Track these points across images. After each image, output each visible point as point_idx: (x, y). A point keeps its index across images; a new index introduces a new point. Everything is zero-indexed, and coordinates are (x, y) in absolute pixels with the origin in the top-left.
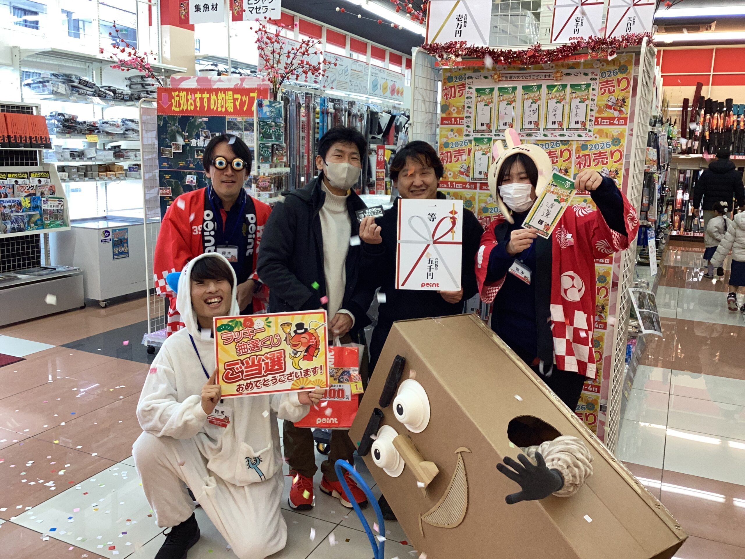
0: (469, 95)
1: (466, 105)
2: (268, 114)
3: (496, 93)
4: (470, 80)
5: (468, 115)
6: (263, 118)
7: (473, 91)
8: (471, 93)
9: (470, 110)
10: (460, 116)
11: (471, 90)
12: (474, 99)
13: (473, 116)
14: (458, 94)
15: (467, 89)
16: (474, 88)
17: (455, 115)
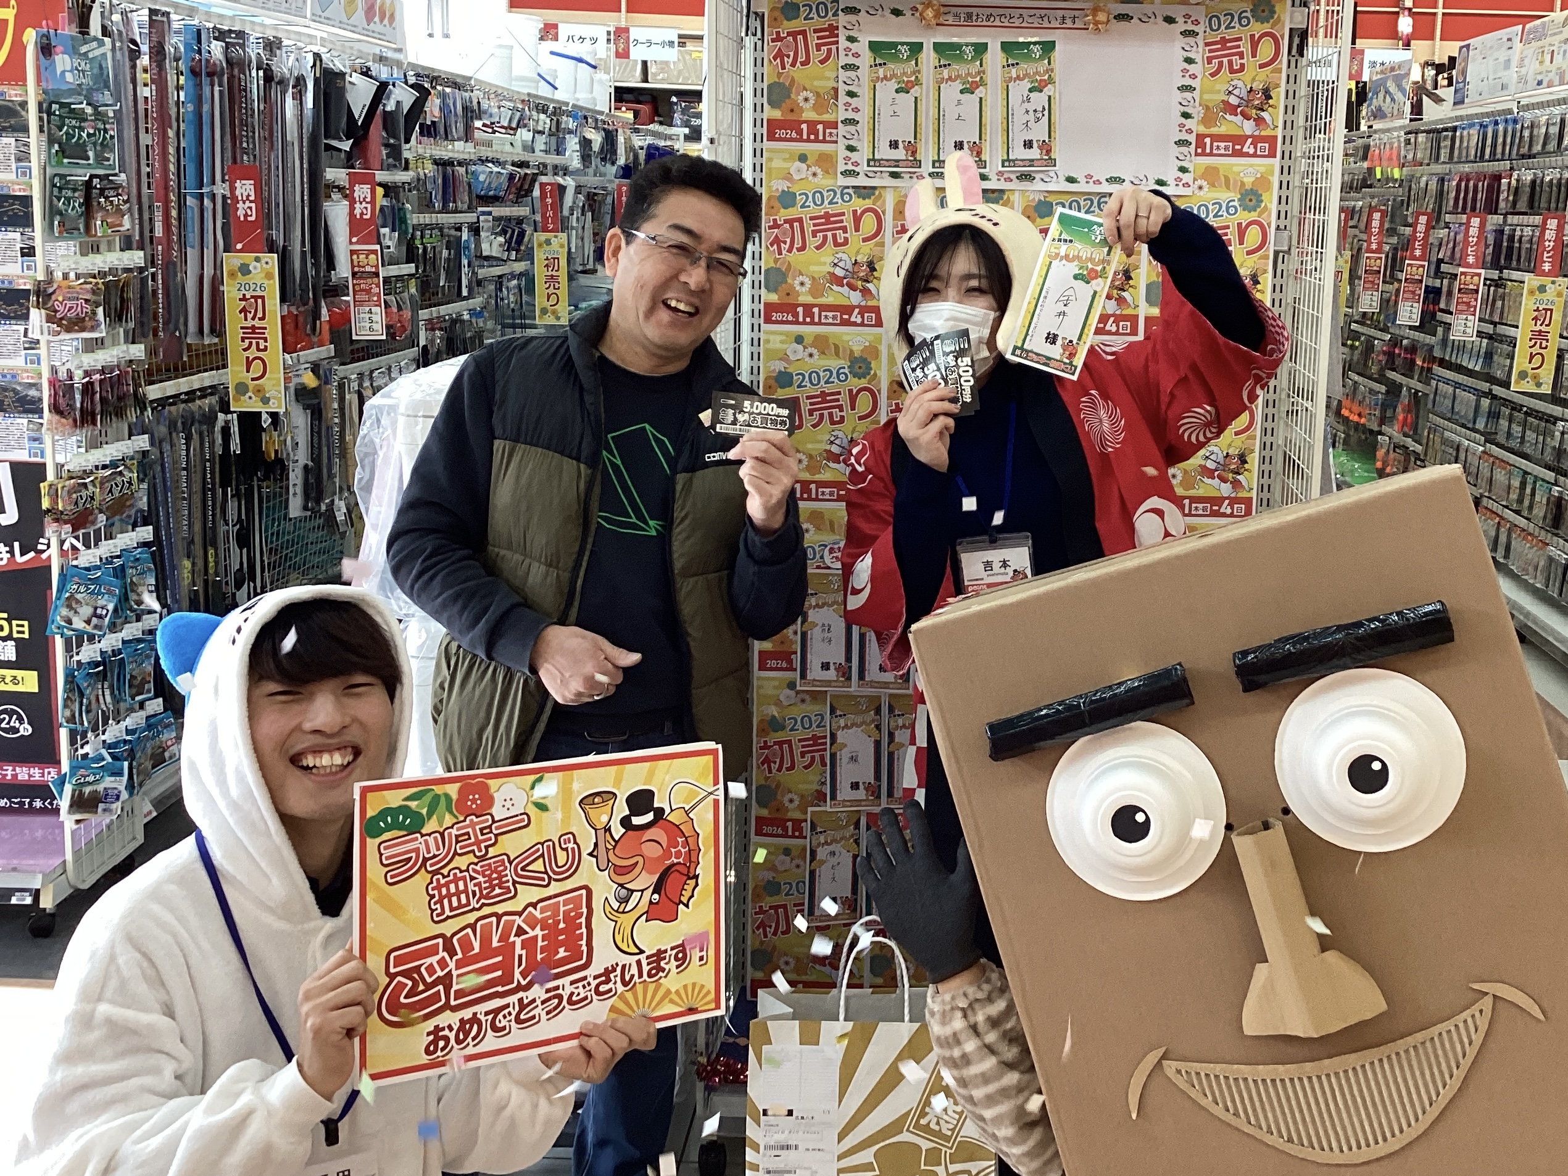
0: (851, 60)
1: (842, 89)
2: (69, 77)
3: (928, 57)
4: (852, 18)
5: (850, 115)
6: (59, 93)
7: (862, 47)
8: (856, 55)
9: (854, 102)
10: (826, 117)
11: (854, 46)
12: (864, 72)
13: (864, 117)
14: (816, 56)
15: (843, 43)
16: (864, 40)
17: (809, 115)
